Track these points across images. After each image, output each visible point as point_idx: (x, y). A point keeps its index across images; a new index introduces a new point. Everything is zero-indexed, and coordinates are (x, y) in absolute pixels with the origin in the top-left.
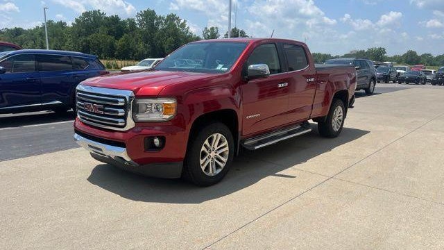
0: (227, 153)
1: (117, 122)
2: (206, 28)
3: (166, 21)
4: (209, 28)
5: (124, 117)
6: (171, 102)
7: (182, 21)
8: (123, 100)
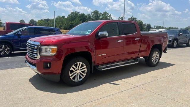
0: (86, 71)
1: (34, 56)
2: (119, 17)
3: (103, 15)
4: (121, 17)
5: (37, 54)
6: (55, 48)
7: (109, 15)
8: (36, 46)
